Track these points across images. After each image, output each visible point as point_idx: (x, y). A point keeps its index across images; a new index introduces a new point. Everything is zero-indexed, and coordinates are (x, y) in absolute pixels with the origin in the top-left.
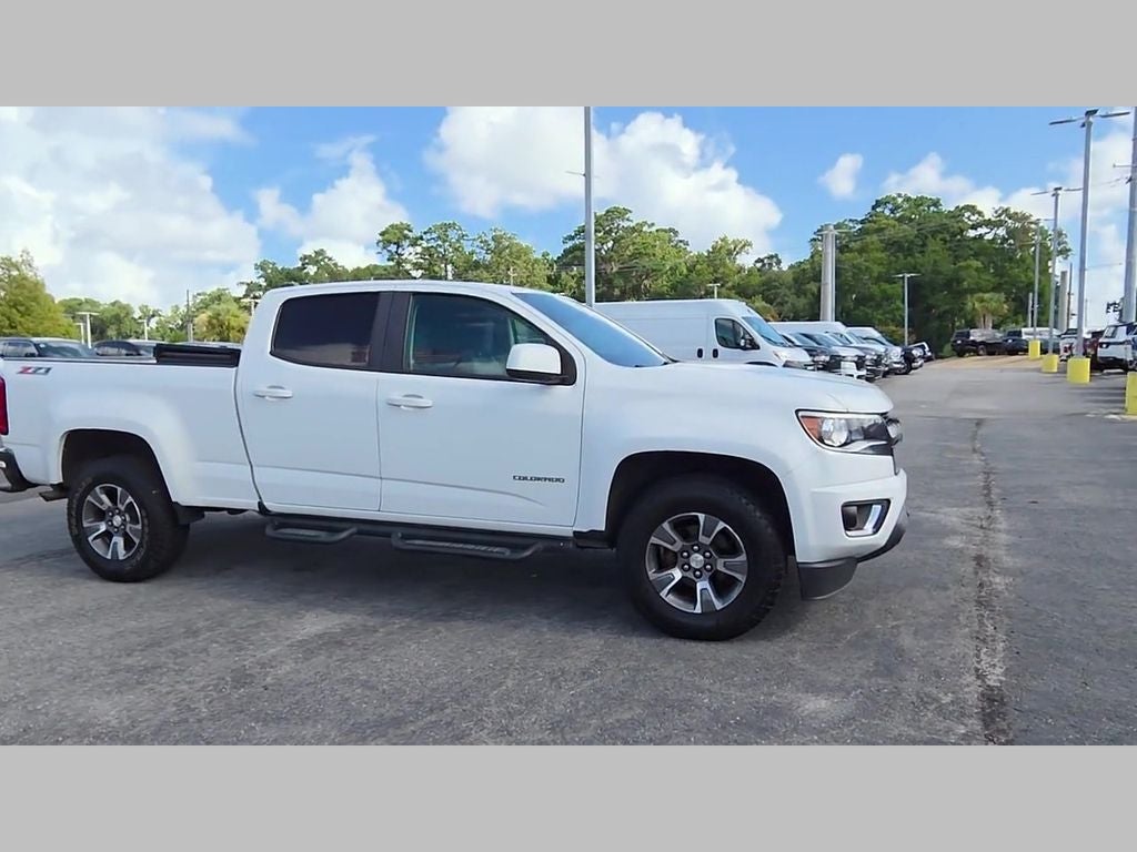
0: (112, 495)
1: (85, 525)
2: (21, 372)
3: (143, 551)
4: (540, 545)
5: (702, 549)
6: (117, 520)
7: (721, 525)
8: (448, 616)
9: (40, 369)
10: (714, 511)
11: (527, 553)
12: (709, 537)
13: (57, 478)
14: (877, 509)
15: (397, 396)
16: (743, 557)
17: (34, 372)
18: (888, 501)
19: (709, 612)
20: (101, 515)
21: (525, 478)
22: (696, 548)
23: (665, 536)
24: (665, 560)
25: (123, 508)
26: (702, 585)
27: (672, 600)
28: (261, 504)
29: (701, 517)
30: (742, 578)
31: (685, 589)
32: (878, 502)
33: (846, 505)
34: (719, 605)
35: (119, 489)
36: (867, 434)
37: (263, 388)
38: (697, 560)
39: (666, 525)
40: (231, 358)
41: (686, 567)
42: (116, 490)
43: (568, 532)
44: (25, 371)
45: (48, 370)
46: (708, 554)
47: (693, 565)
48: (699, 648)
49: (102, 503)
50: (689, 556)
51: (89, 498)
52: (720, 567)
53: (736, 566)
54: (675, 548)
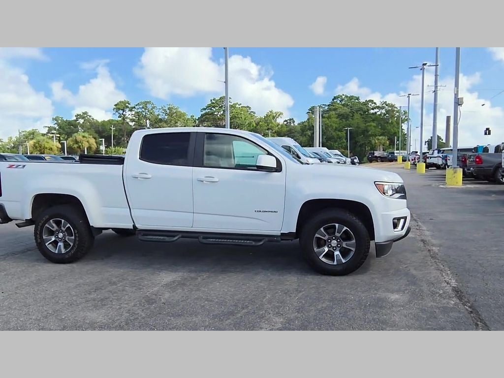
0: (58, 223)
1: (44, 237)
2: (9, 167)
3: (75, 248)
4: (267, 239)
5: (337, 239)
6: (61, 235)
7: (345, 228)
8: (224, 271)
9: (20, 165)
10: (343, 223)
11: (261, 243)
12: (340, 233)
13: (29, 216)
14: (403, 220)
15: (202, 177)
17: (17, 167)
18: (406, 217)
19: (340, 264)
20: (51, 233)
21: (260, 211)
22: (334, 238)
23: (321, 233)
24: (321, 243)
25: (64, 229)
26: (337, 253)
27: (324, 260)
28: (134, 226)
29: (337, 225)
30: (353, 249)
31: (330, 256)
32: (402, 218)
33: (394, 219)
34: (344, 261)
35: (63, 221)
37: (137, 174)
38: (334, 243)
39: (322, 229)
40: (120, 161)
41: (330, 246)
42: (61, 221)
43: (279, 233)
44: (11, 167)
45: (24, 166)
46: (339, 240)
47: (333, 245)
49: (53, 227)
50: (331, 241)
51: (47, 225)
52: (344, 246)
53: (351, 245)
54: (325, 238)
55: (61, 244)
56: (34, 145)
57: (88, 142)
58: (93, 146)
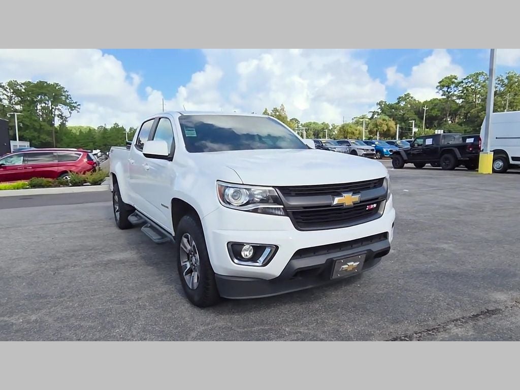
7: (193, 243)
14: (267, 251)
18: (277, 248)
19: (193, 289)
22: (193, 253)
29: (189, 236)
30: (199, 275)
33: (229, 243)
46: (195, 257)
47: (193, 262)
56: (340, 130)
57: (387, 125)
58: (391, 129)
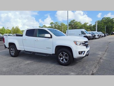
1: (10, 52)
3: (15, 54)
6: (13, 51)
10: (65, 52)
11: (48, 56)
12: (65, 55)
13: (8, 47)
15: (36, 39)
16: (68, 57)
19: (65, 63)
21: (47, 48)
24: (61, 57)
26: (64, 60)
27: (61, 61)
28: (25, 50)
30: (68, 59)
32: (84, 51)
34: (66, 62)
36: (83, 44)
37: (24, 39)
38: (64, 57)
39: (60, 53)
40: (22, 36)
42: (13, 48)
43: (51, 54)
48: (63, 66)
51: (11, 49)
52: (66, 58)
55: (13, 53)
